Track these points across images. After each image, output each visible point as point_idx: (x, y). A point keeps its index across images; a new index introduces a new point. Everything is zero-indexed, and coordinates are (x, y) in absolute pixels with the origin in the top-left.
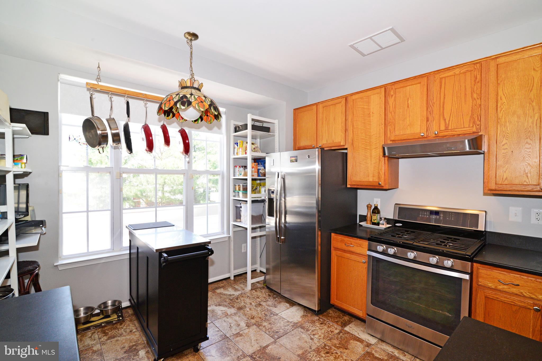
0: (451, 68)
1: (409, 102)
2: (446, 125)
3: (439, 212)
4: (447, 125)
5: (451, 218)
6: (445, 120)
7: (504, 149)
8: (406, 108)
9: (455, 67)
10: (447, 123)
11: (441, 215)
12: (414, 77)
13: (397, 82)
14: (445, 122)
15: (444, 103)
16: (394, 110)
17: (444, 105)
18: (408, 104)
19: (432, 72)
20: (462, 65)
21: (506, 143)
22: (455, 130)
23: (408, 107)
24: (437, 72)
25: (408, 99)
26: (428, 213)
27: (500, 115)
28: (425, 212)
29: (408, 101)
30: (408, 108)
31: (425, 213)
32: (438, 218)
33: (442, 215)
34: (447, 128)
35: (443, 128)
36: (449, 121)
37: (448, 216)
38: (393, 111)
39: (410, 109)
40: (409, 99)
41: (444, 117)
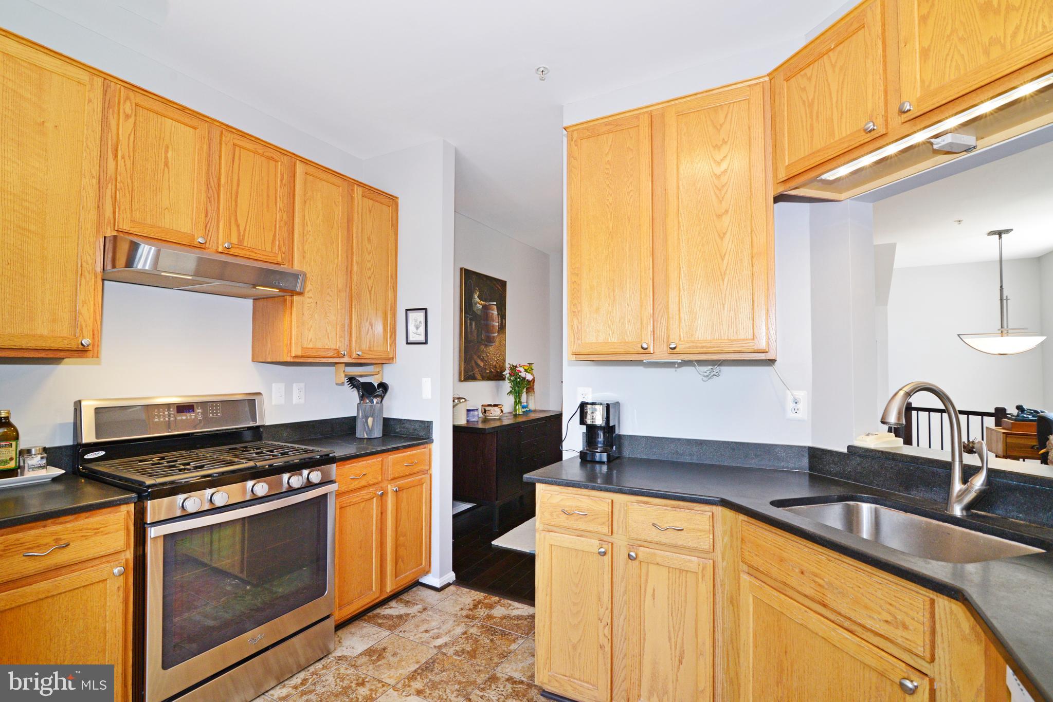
0: (248, 137)
1: (169, 155)
2: (239, 235)
3: (193, 406)
4: (241, 237)
5: (217, 413)
6: (238, 226)
7: (309, 298)
8: (163, 167)
9: (253, 139)
10: (242, 234)
11: (198, 411)
12: (182, 106)
13: (138, 90)
14: (239, 230)
15: (237, 193)
16: (132, 154)
17: (237, 197)
18: (166, 158)
19: (218, 121)
20: (264, 144)
21: (311, 290)
22: (255, 251)
23: (166, 164)
24: (225, 127)
25: (167, 147)
26: (173, 411)
27: (306, 248)
28: (164, 410)
29: (166, 152)
30: (166, 170)
31: (166, 413)
32: (193, 417)
33: (200, 411)
34: (241, 241)
35: (235, 240)
36: (245, 230)
37: (210, 410)
38: (129, 157)
39: (170, 173)
40: (170, 147)
41: (236, 220)
